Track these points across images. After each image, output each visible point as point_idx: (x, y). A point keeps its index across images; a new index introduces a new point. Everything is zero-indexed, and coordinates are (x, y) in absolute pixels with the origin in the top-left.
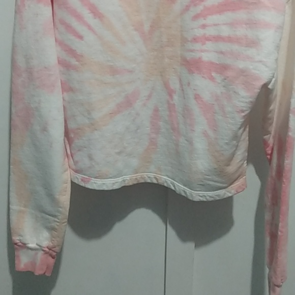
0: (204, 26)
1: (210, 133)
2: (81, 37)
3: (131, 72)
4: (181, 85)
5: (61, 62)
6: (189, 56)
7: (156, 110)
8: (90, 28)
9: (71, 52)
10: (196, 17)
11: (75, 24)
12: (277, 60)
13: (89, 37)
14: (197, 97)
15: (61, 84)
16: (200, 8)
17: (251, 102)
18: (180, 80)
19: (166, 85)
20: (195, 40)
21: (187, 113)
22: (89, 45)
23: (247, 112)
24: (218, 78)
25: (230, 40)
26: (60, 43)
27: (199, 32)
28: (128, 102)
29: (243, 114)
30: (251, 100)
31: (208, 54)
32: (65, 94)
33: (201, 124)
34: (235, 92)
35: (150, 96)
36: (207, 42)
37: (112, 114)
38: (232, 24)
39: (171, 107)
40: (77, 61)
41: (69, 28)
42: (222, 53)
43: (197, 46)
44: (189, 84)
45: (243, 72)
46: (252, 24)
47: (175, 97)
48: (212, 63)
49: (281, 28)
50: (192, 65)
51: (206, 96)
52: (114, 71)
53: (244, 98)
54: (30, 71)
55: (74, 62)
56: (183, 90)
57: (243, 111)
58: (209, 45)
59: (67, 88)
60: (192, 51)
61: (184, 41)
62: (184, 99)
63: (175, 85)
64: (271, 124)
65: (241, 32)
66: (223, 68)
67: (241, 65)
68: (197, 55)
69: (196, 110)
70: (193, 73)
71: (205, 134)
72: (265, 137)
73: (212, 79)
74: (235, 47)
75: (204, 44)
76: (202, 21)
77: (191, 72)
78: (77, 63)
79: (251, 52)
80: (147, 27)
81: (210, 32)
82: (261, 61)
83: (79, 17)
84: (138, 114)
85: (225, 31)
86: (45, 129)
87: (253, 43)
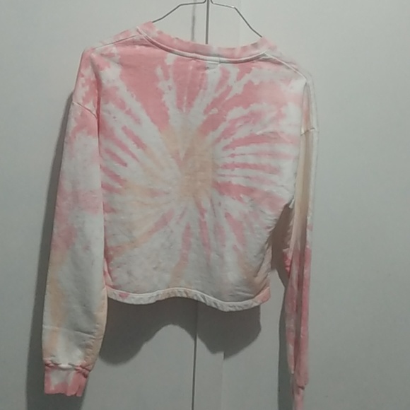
0: (233, 155)
1: (239, 247)
2: (125, 165)
3: (167, 193)
4: (213, 205)
5: (104, 186)
6: (220, 180)
7: (188, 228)
8: (134, 156)
9: (115, 177)
10: (226, 148)
11: (120, 153)
12: (295, 184)
13: (132, 164)
14: (227, 215)
15: (104, 205)
16: (229, 141)
17: (276, 220)
18: (211, 201)
19: (198, 205)
20: (225, 166)
21: (218, 230)
22: (132, 171)
23: (272, 228)
24: (246, 199)
25: (255, 167)
26: (104, 169)
27: (229, 160)
28: (164, 221)
29: (270, 230)
30: (275, 218)
31: (237, 178)
32: (106, 215)
33: (231, 239)
34: (262, 211)
35: (182, 215)
36: (236, 169)
37: (151, 232)
38: (256, 154)
39: (202, 225)
40: (121, 185)
41: (114, 156)
42: (248, 177)
43: (227, 172)
44: (220, 204)
45: (268, 195)
46: (274, 155)
47: (206, 215)
48: (240, 186)
49: (298, 158)
50: (223, 188)
51: (236, 215)
52: (153, 193)
53: (269, 217)
54: (76, 195)
55: (117, 186)
56: (214, 210)
57: (269, 228)
58: (237, 171)
59: (109, 209)
60: (224, 176)
61: (215, 167)
62: (215, 216)
63: (206, 204)
64: (290, 239)
65: (265, 161)
66: (250, 191)
67: (266, 188)
68: (227, 179)
69: (227, 227)
70: (224, 194)
71: (235, 248)
72: (285, 250)
73: (240, 200)
74: (261, 173)
75: (233, 170)
76: (231, 151)
77: (221, 193)
78: (120, 187)
79: (274, 178)
80: (182, 155)
81: (238, 160)
82: (283, 186)
83: (124, 148)
84: (172, 232)
85: (251, 160)
86: (87, 248)
87: (276, 171)
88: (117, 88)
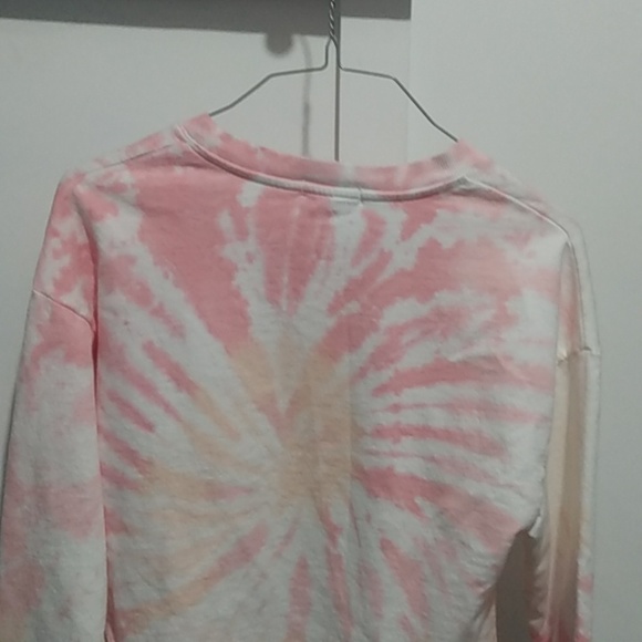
0: (396, 408)
1: (415, 621)
2: (149, 427)
3: (249, 491)
4: (354, 519)
5: (105, 472)
6: (368, 463)
7: (303, 565)
8: (168, 408)
9: (131, 455)
10: (381, 390)
11: (139, 400)
12: (543, 482)
13: (166, 426)
14: (386, 546)
15: (106, 515)
16: (387, 375)
17: (494, 566)
18: (351, 508)
19: (323, 516)
20: (379, 433)
21: (366, 575)
22: (166, 442)
23: (489, 586)
24: (428, 509)
25: (448, 436)
26: (107, 435)
27: (387, 419)
28: (244, 552)
29: (481, 590)
30: (494, 562)
31: (406, 460)
32: (112, 535)
33: (396, 603)
34: (463, 543)
35: (288, 537)
36: (404, 438)
37: (209, 580)
38: (452, 407)
39: (333, 562)
40: (140, 472)
41: (126, 408)
42: (432, 459)
43: (385, 445)
44: (369, 518)
45: (477, 504)
46: (489, 410)
47: (342, 541)
48: (413, 478)
49: (547, 419)
50: (375, 482)
51: (405, 545)
52: (215, 492)
53: (481, 557)
54: (41, 493)
55: (132, 473)
56: (356, 528)
57: (480, 584)
58: (407, 444)
59: (116, 524)
60: (376, 454)
61: (358, 432)
62: (360, 545)
63: (340, 515)
64: (542, 599)
65: (469, 422)
66: (436, 491)
67: (473, 488)
68: (385, 462)
69: (385, 573)
70: (376, 496)
71: (405, 624)
72: (534, 623)
73: (416, 510)
74: (460, 452)
75: (397, 441)
76: (392, 399)
77: (372, 494)
78: (140, 476)
79: (491, 464)
80: (283, 404)
81: (409, 418)
82: (510, 486)
83: (148, 389)
84: (264, 576)
85: (439, 419)
86: (64, 613)
87: (494, 448)
88: (131, 260)
